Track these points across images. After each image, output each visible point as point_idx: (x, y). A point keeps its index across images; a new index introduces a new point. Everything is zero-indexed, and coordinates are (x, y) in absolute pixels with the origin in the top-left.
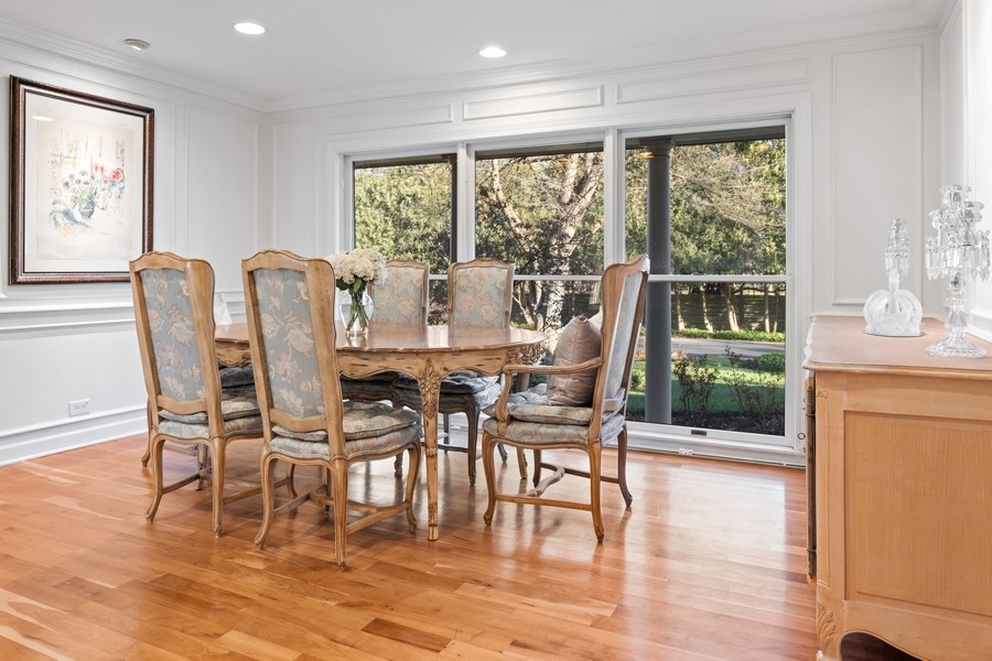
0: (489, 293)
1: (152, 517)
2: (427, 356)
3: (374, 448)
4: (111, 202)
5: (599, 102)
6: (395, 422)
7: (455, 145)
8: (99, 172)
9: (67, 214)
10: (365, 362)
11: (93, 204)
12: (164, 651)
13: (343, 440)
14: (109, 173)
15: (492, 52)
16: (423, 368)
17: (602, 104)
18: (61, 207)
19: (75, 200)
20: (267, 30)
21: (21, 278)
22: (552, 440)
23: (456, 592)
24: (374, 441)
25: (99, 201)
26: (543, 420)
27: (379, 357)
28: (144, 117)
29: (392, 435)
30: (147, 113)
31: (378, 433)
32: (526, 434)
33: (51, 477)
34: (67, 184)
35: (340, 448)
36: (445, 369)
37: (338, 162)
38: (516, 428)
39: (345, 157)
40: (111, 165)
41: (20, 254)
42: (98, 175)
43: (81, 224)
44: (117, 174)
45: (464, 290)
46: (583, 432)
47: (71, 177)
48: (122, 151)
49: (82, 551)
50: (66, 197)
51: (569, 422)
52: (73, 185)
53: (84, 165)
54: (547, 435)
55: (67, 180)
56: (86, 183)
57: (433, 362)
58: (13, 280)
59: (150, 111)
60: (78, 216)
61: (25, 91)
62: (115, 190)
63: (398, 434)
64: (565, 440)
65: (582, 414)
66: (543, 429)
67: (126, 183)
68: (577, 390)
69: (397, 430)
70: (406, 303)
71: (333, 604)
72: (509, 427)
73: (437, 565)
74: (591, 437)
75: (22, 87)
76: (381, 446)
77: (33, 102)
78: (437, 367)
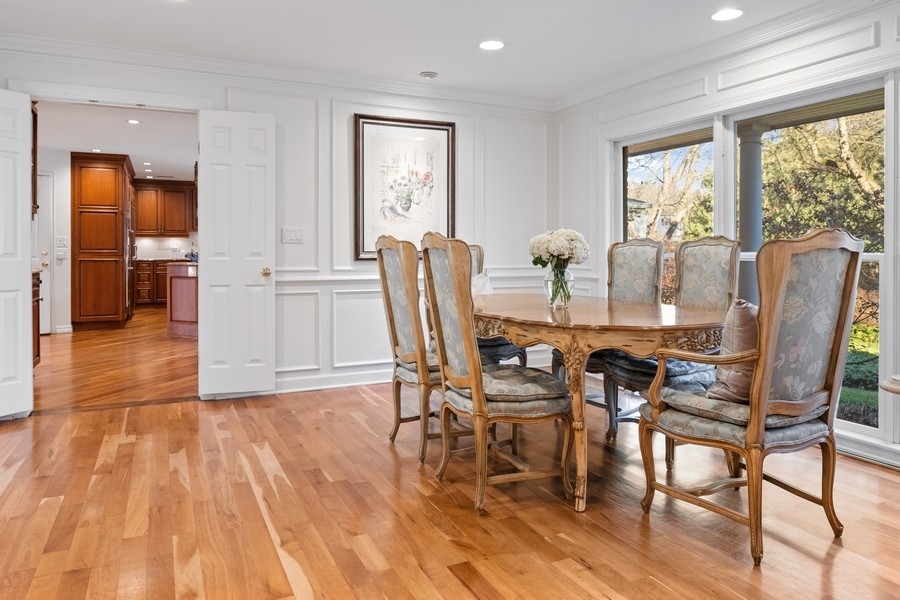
0: (714, 272)
1: (393, 438)
2: (573, 332)
3: (516, 411)
4: (424, 198)
5: (872, 42)
6: (541, 391)
7: (710, 118)
8: (414, 176)
9: (392, 209)
10: (525, 333)
11: (410, 201)
12: (316, 533)
13: (483, 400)
14: (421, 176)
15: (727, 14)
16: (569, 344)
17: (877, 44)
18: (388, 204)
19: (397, 198)
20: (506, 44)
21: (362, 256)
22: (703, 437)
23: (555, 564)
24: (516, 405)
25: (415, 198)
26: (696, 412)
27: (534, 330)
28: (448, 130)
29: (536, 404)
30: (450, 126)
31: (520, 398)
32: (677, 425)
33: (368, 399)
34: (392, 187)
35: (480, 406)
36: (589, 346)
37: (608, 149)
38: (669, 417)
39: (616, 143)
40: (422, 171)
41: (361, 239)
42: (414, 179)
43: (403, 216)
44: (427, 177)
45: (691, 270)
46: (740, 433)
47: (395, 181)
48: (431, 159)
49: (339, 452)
50: (391, 196)
51: (725, 419)
52: (397, 188)
53: (404, 172)
54: (699, 429)
55: (392, 184)
56: (405, 185)
57: (578, 338)
58: (357, 258)
59: (452, 125)
60: (399, 210)
61: (364, 123)
62: (427, 189)
63: (544, 403)
64: (718, 438)
65: (739, 413)
66: (695, 423)
67: (435, 184)
68: (740, 384)
69: (545, 399)
70: (640, 281)
71: (448, 538)
72: (662, 414)
73: (561, 535)
74: (749, 441)
75: (361, 120)
76: (523, 411)
77: (369, 130)
78: (582, 344)
